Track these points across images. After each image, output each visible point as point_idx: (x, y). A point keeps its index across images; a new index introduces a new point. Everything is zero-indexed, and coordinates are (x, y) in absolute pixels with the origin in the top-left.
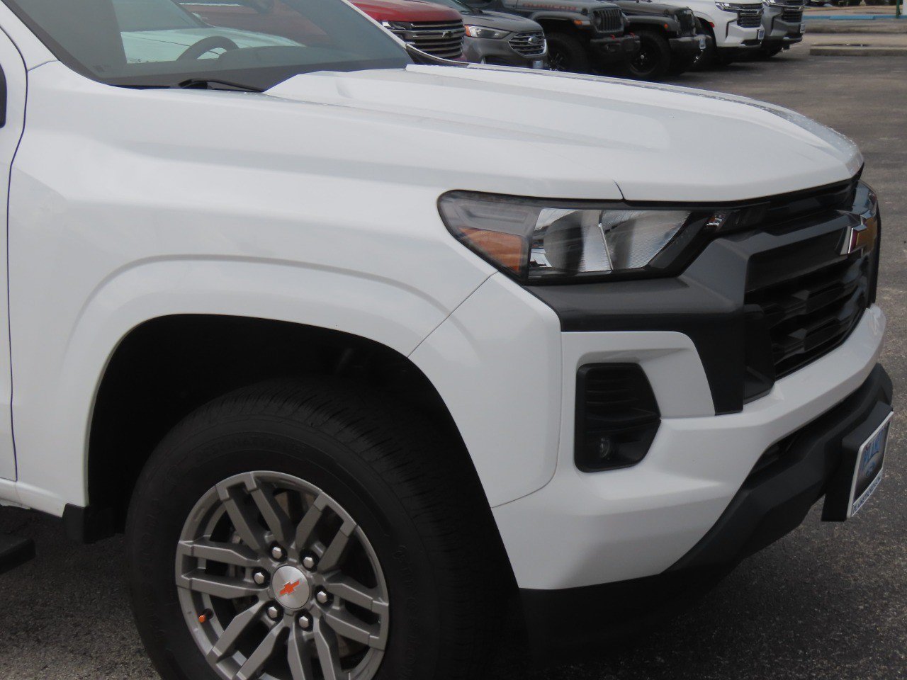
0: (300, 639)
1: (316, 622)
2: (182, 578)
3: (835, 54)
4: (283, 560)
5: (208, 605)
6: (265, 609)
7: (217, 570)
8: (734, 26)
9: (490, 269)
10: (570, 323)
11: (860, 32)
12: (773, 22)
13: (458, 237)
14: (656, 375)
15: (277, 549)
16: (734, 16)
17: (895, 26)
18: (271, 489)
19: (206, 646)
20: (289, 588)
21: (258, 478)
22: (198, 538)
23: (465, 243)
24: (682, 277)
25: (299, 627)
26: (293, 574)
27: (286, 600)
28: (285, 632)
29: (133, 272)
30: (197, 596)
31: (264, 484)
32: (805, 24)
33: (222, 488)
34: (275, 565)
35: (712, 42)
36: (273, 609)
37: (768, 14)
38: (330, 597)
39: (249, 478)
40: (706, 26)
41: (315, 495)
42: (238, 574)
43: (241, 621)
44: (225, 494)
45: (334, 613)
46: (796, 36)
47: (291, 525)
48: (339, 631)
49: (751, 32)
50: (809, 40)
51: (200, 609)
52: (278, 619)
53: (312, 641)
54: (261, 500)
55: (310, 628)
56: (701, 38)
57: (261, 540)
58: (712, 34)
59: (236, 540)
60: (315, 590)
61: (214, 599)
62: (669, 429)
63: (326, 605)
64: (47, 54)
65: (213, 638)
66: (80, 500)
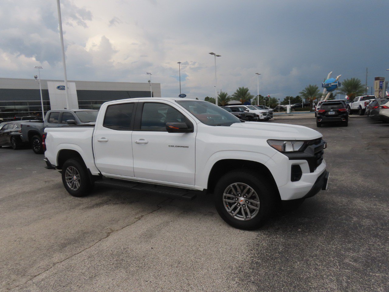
0: (243, 209)
1: (246, 206)
2: (224, 200)
3: (278, 120)
4: (240, 196)
5: (228, 204)
6: (237, 204)
7: (229, 198)
8: (262, 116)
9: (277, 151)
10: (290, 159)
11: (281, 116)
12: (268, 115)
13: (271, 146)
14: (301, 166)
15: (239, 195)
16: (262, 114)
17: (286, 115)
18: (239, 185)
19: (228, 210)
20: (242, 201)
21: (237, 184)
22: (226, 193)
23: (273, 147)
24: (304, 151)
25: (243, 207)
26: (242, 199)
27: (241, 203)
28: (241, 208)
29: (218, 153)
30: (226, 202)
31: (238, 185)
32: (273, 115)
33: (231, 185)
34: (239, 197)
35: (259, 118)
36: (239, 204)
37: (267, 114)
38: (249, 202)
39: (236, 184)
40: (258, 116)
41: (247, 186)
42: (233, 199)
43: (233, 206)
44: (231, 186)
45: (250, 205)
46: (272, 117)
47: (242, 191)
48: (251, 207)
49: (265, 116)
50: (274, 117)
51: (227, 205)
52: (239, 206)
53: (246, 209)
54: (238, 187)
55: (245, 207)
56: (257, 118)
57: (237, 193)
58: (259, 117)
59: (232, 193)
60: (246, 201)
61: (229, 203)
62: (304, 175)
63: (248, 203)
64: (199, 121)
65: (229, 209)
66: (206, 188)
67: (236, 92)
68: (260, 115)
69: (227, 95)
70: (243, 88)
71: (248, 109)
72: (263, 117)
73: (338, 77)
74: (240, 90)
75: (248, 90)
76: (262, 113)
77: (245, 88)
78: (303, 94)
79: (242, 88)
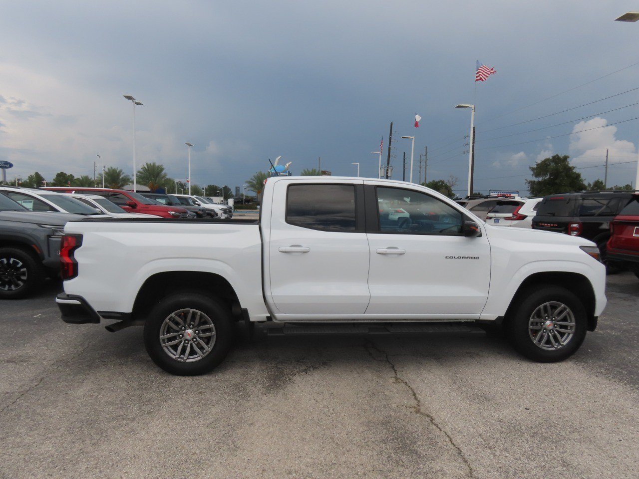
67: (142, 170)
68: (220, 213)
69: (123, 173)
70: (154, 164)
71: (199, 202)
72: (223, 217)
73: (287, 165)
74: (148, 167)
75: (162, 169)
76: (222, 209)
77: (157, 164)
78: (251, 184)
79: (152, 164)
